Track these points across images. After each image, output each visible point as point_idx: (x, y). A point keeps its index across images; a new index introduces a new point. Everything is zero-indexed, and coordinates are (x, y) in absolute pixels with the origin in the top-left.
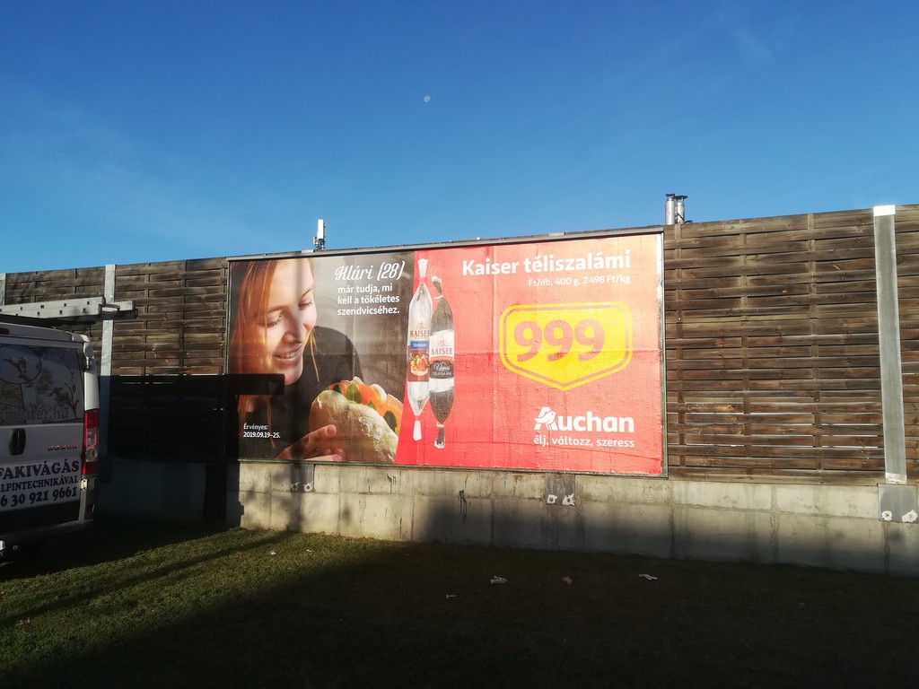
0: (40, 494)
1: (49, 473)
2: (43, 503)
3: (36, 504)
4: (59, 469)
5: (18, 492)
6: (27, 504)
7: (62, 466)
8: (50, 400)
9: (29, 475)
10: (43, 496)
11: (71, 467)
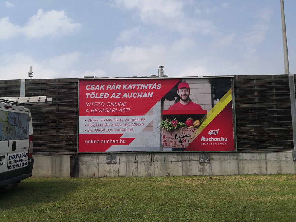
0: (19, 164)
1: (21, 157)
2: (20, 168)
3: (18, 168)
4: (23, 156)
5: (14, 164)
6: (16, 168)
7: (24, 155)
8: (22, 132)
9: (17, 158)
10: (19, 166)
11: (26, 155)
